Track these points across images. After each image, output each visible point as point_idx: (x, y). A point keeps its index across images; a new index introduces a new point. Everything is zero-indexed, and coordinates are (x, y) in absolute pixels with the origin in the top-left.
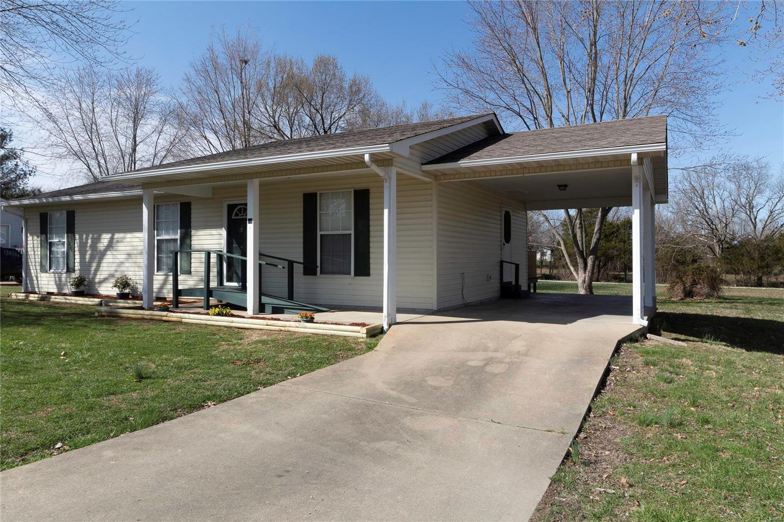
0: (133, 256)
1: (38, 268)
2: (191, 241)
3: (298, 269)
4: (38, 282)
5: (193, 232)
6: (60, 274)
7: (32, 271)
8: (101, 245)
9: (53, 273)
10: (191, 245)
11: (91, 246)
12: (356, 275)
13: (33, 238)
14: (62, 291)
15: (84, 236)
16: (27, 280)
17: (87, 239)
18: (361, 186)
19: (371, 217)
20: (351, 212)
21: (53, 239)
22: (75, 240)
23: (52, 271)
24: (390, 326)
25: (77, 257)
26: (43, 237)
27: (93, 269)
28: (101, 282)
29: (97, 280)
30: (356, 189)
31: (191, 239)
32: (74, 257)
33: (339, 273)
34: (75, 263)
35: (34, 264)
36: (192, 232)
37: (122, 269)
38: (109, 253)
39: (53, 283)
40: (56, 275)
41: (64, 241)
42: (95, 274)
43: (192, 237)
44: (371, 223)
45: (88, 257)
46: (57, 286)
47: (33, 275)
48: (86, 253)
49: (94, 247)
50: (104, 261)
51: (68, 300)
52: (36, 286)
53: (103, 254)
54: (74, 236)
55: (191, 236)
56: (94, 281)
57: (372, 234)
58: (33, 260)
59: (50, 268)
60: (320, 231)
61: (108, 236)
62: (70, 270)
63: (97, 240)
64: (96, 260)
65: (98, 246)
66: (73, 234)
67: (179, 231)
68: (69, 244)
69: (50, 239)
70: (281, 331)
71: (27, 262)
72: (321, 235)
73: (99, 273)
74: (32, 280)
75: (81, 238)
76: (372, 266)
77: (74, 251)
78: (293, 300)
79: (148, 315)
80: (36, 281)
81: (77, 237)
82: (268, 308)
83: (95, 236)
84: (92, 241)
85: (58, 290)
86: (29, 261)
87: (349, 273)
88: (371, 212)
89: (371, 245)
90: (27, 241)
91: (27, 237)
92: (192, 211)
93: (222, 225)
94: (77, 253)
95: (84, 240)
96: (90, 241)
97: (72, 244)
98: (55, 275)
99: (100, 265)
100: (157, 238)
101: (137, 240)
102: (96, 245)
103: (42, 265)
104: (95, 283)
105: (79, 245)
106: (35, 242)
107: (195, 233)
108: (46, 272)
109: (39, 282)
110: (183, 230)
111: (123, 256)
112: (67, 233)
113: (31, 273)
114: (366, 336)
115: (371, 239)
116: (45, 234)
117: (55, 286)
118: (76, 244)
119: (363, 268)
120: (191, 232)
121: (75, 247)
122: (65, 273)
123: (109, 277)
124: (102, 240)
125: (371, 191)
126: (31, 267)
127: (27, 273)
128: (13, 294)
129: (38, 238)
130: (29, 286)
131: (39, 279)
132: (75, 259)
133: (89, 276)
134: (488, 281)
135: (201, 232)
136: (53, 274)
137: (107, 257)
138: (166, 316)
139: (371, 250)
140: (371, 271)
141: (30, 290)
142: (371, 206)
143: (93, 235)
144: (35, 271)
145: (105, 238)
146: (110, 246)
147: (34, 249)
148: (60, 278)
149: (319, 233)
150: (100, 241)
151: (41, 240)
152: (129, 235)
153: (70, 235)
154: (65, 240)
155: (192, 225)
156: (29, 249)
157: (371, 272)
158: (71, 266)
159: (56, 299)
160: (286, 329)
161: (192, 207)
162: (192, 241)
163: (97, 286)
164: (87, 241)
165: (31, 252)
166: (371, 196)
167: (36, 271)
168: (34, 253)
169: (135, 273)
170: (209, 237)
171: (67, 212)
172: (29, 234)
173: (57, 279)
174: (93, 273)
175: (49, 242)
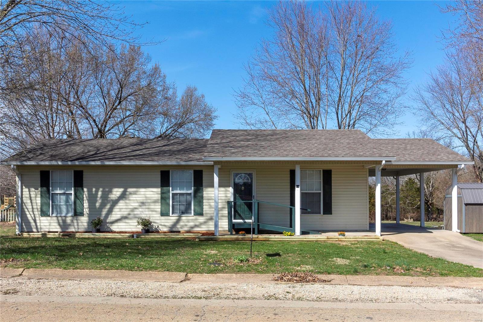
0: (147, 204)
1: (37, 213)
4: (36, 224)
5: (204, 189)
6: (64, 218)
7: (29, 216)
8: (113, 196)
9: (56, 216)
11: (101, 197)
12: (324, 214)
15: (94, 190)
17: (97, 192)
18: (326, 168)
19: (332, 184)
20: (321, 181)
21: (56, 191)
22: (83, 192)
23: (54, 215)
25: (86, 205)
26: (44, 189)
27: (104, 213)
28: (113, 223)
29: (108, 221)
32: (83, 205)
33: (313, 213)
34: (83, 209)
35: (30, 210)
37: (136, 213)
38: (121, 201)
39: (56, 224)
40: (60, 218)
41: (71, 192)
42: (107, 217)
44: (333, 187)
45: (98, 205)
46: (61, 227)
47: (30, 218)
48: (96, 201)
49: (105, 197)
50: (117, 207)
51: (96, 235)
53: (115, 203)
54: (83, 189)
55: (203, 191)
57: (333, 193)
58: (30, 207)
59: (52, 213)
60: (301, 190)
61: (121, 190)
62: (77, 214)
63: (110, 192)
64: (108, 206)
65: (109, 196)
66: (81, 188)
67: (193, 188)
68: (76, 195)
69: (52, 191)
73: (111, 216)
75: (90, 191)
76: (333, 209)
77: (83, 200)
79: (242, 238)
80: (34, 224)
81: (85, 190)
83: (106, 189)
84: (102, 194)
85: (62, 230)
86: (25, 208)
87: (320, 213)
88: (332, 182)
89: (333, 198)
90: (22, 192)
91: (22, 189)
92: (203, 176)
93: (230, 185)
95: (94, 192)
96: (100, 194)
97: (80, 195)
98: (58, 219)
100: (172, 192)
101: (151, 193)
103: (41, 211)
104: (107, 223)
105: (88, 196)
106: (32, 193)
108: (49, 216)
109: (38, 224)
110: (196, 188)
111: (137, 204)
112: (75, 186)
113: (27, 217)
115: (333, 196)
116: (46, 187)
117: (58, 227)
118: (84, 196)
119: (328, 210)
121: (83, 198)
122: (71, 217)
123: (121, 218)
124: (114, 193)
125: (332, 171)
126: (27, 213)
127: (22, 217)
129: (37, 190)
130: (25, 228)
131: (38, 221)
133: (100, 218)
135: (211, 189)
136: (56, 218)
137: (119, 204)
138: (258, 238)
139: (333, 201)
142: (333, 179)
143: (104, 189)
145: (117, 191)
146: (123, 196)
147: (31, 199)
148: (64, 220)
151: (41, 192)
152: (142, 190)
153: (77, 188)
154: (73, 192)
155: (204, 184)
157: (333, 212)
158: (78, 211)
161: (204, 173)
162: (204, 195)
163: (109, 225)
166: (333, 173)
167: (34, 216)
168: (31, 201)
171: (75, 172)
172: (24, 187)
173: (61, 221)
174: (104, 215)
175: (52, 193)
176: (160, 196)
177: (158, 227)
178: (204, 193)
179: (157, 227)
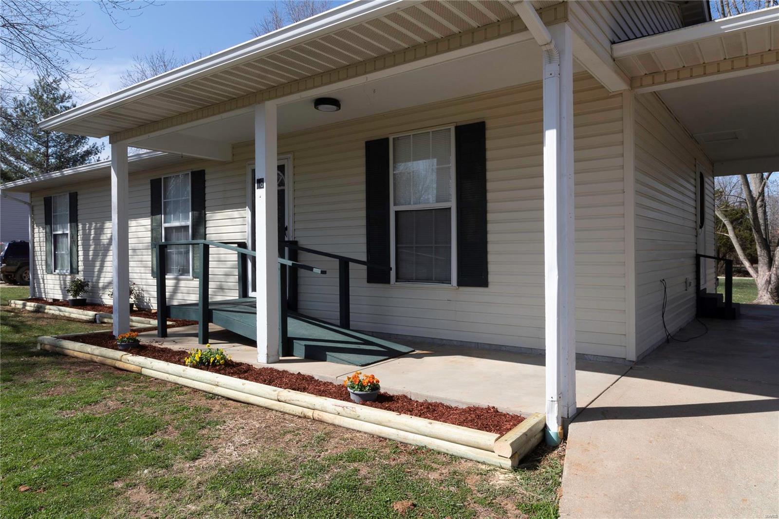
0: (139, 252)
1: (44, 267)
2: (205, 228)
3: (358, 273)
4: (44, 286)
5: (209, 215)
6: (64, 276)
7: (39, 272)
8: (105, 237)
9: (58, 274)
10: (205, 235)
11: (94, 239)
12: (460, 283)
13: (39, 230)
14: (67, 298)
15: (87, 225)
16: (34, 283)
17: (90, 229)
18: (468, 117)
19: (489, 175)
20: (449, 168)
21: (57, 231)
22: (78, 231)
23: (57, 271)
24: (564, 424)
25: (81, 253)
26: (48, 227)
27: (97, 269)
28: (104, 288)
29: (101, 285)
30: (459, 124)
31: (205, 225)
32: (78, 254)
33: (428, 280)
34: (78, 261)
35: (40, 262)
36: (207, 215)
39: (58, 287)
40: (61, 276)
42: (99, 277)
43: (207, 222)
44: (489, 186)
45: (91, 253)
46: (62, 292)
47: (40, 276)
48: (89, 248)
49: (97, 239)
51: (62, 311)
52: (42, 290)
54: (78, 226)
55: (205, 221)
56: (98, 285)
57: (490, 206)
58: (39, 258)
59: (55, 268)
60: (395, 204)
62: (74, 271)
63: (100, 231)
64: (100, 258)
65: (102, 238)
66: (75, 224)
67: (190, 213)
68: (72, 237)
69: (54, 231)
70: (305, 417)
71: (34, 261)
72: (397, 213)
73: (103, 275)
74: (39, 283)
75: (84, 229)
76: (491, 268)
77: (78, 246)
78: (348, 328)
79: (98, 356)
80: (43, 285)
81: (80, 227)
82: (299, 349)
83: (98, 225)
84: (95, 232)
86: (36, 259)
87: (448, 281)
88: (489, 165)
89: (490, 227)
90: (33, 233)
91: (33, 229)
92: (207, 184)
93: (246, 203)
94: (80, 248)
95: (87, 231)
96: (93, 232)
97: (75, 237)
98: (60, 278)
99: (104, 264)
100: (164, 225)
101: (142, 229)
102: (100, 237)
103: (47, 265)
104: (99, 289)
105: (83, 237)
106: (41, 235)
107: (211, 217)
108: (52, 273)
109: (46, 286)
110: (196, 213)
112: (70, 222)
113: (38, 274)
114: (513, 466)
115: (490, 217)
116: (49, 224)
117: (60, 292)
118: (79, 237)
119: (475, 271)
120: (205, 214)
121: (78, 241)
122: (69, 275)
124: (106, 231)
125: (488, 126)
126: (38, 267)
127: (34, 274)
128: (12, 301)
129: (43, 229)
130: (37, 291)
131: (45, 282)
132: (78, 256)
133: (92, 279)
134: (686, 290)
135: (220, 215)
136: (58, 276)
138: (121, 361)
139: (490, 237)
140: (489, 276)
141: (38, 296)
142: (489, 154)
143: (96, 224)
144: (42, 271)
145: (108, 229)
147: (40, 244)
148: (65, 281)
149: (393, 209)
150: (103, 231)
151: (46, 232)
153: (73, 224)
154: (68, 232)
155: (207, 204)
156: (35, 243)
157: (491, 278)
158: (74, 266)
159: (50, 309)
160: (317, 414)
161: (207, 177)
162: (207, 229)
163: (101, 292)
164: (91, 232)
165: (37, 249)
166: (488, 134)
168: (40, 249)
169: (141, 276)
170: (228, 222)
171: (70, 195)
172: (35, 225)
173: (62, 283)
174: (96, 275)
175: (54, 235)
176: (149, 234)
177: (149, 300)
178: (209, 224)
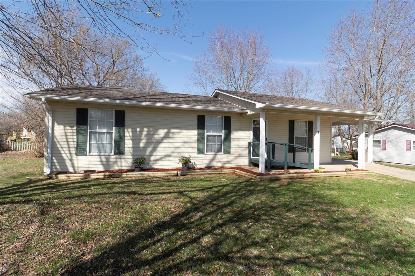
1: (74, 152)
4: (72, 164)
6: (107, 156)
7: (64, 155)
8: (158, 136)
10: (231, 139)
11: (146, 137)
13: (64, 128)
14: (110, 168)
15: (138, 130)
16: (53, 163)
17: (141, 131)
20: (307, 129)
21: (95, 130)
22: (125, 132)
25: (129, 143)
28: (157, 160)
29: (152, 159)
30: (309, 121)
31: (231, 135)
32: (125, 144)
35: (65, 148)
37: (178, 151)
38: (165, 141)
39: (100, 163)
41: (112, 131)
44: (313, 133)
47: (65, 158)
49: (150, 137)
50: (160, 146)
52: (69, 166)
53: (159, 142)
56: (149, 159)
58: (65, 145)
59: (91, 152)
60: (295, 135)
61: (166, 130)
62: (119, 153)
65: (154, 136)
67: (223, 131)
68: (118, 135)
69: (90, 129)
71: (54, 147)
72: (296, 137)
73: (154, 154)
75: (134, 132)
77: (125, 139)
80: (69, 163)
81: (129, 129)
83: (151, 130)
84: (147, 133)
85: (105, 168)
87: (306, 151)
90: (53, 129)
91: (53, 126)
93: (250, 129)
94: (128, 141)
95: (138, 132)
96: (145, 133)
97: (122, 134)
98: (99, 158)
100: (206, 134)
102: (152, 136)
104: (150, 161)
105: (132, 135)
106: (67, 131)
107: (233, 133)
108: (86, 155)
109: (75, 164)
110: (226, 131)
112: (116, 126)
115: (313, 139)
116: (83, 125)
117: (101, 166)
120: (230, 132)
122: (113, 156)
123: (165, 157)
124: (159, 133)
126: (62, 152)
129: (72, 127)
131: (75, 161)
135: (238, 132)
137: (163, 144)
141: (60, 171)
143: (149, 129)
144: (68, 154)
145: (162, 132)
146: (167, 136)
147: (66, 137)
151: (77, 130)
152: (184, 131)
153: (119, 128)
155: (231, 128)
156: (56, 136)
161: (231, 119)
162: (231, 137)
166: (313, 123)
167: (71, 155)
168: (67, 140)
171: (117, 112)
172: (56, 123)
173: (104, 160)
174: (147, 155)
175: (91, 132)
176: (197, 137)
179: (193, 164)
